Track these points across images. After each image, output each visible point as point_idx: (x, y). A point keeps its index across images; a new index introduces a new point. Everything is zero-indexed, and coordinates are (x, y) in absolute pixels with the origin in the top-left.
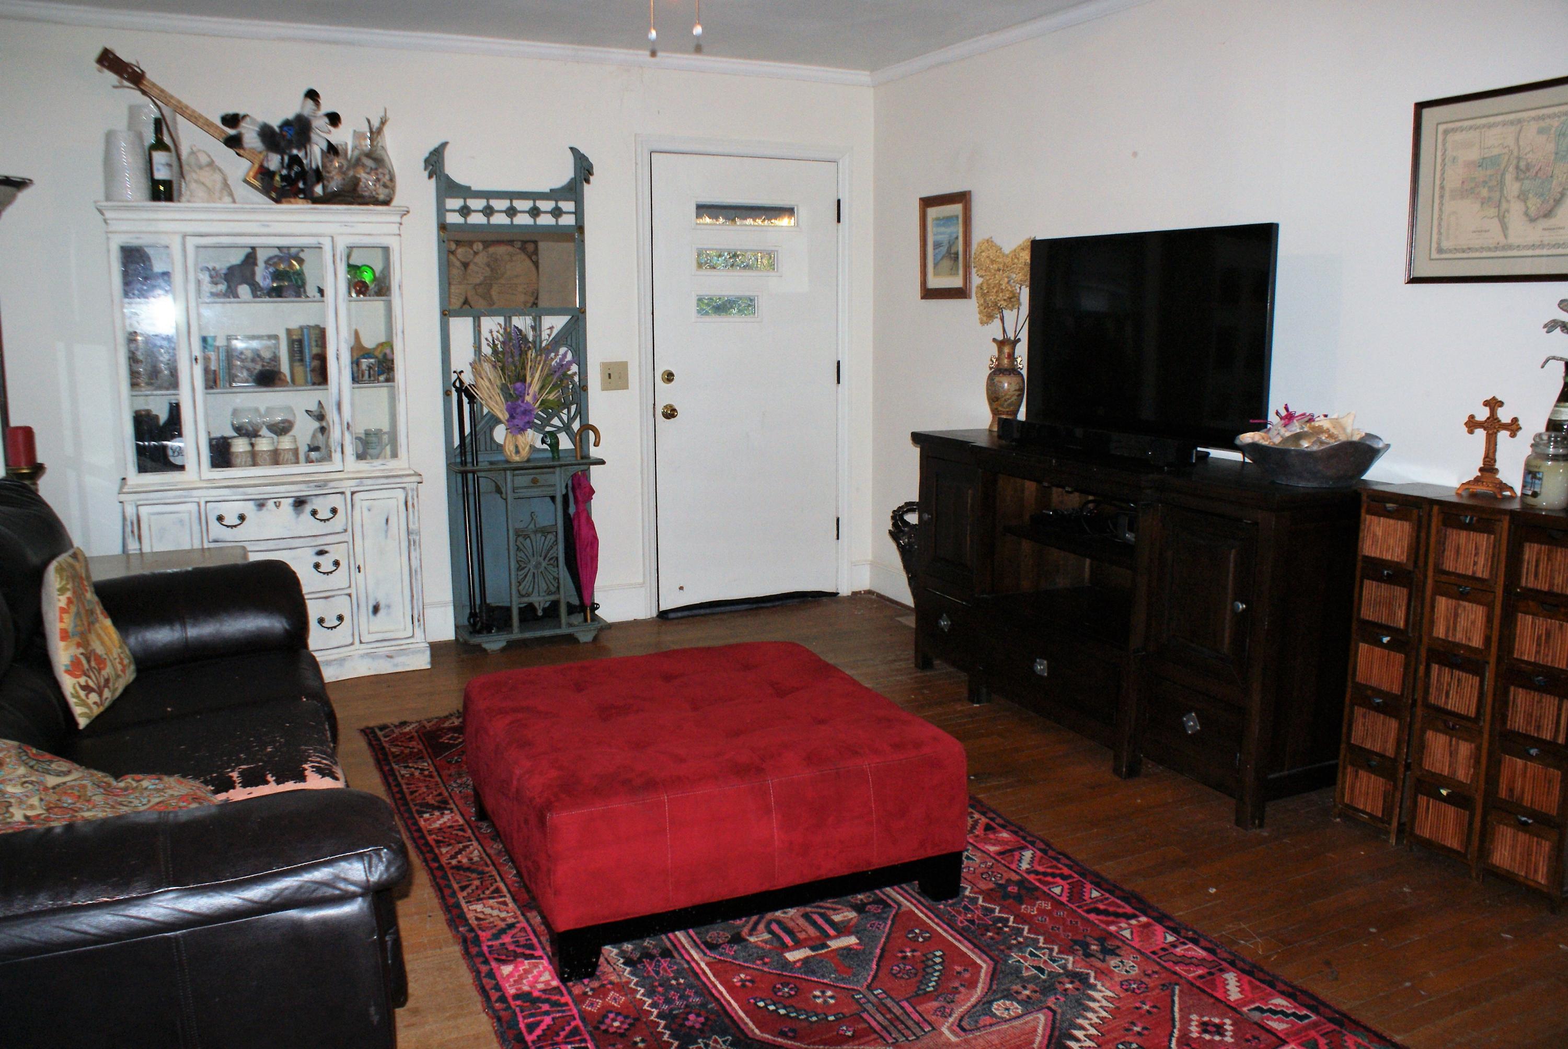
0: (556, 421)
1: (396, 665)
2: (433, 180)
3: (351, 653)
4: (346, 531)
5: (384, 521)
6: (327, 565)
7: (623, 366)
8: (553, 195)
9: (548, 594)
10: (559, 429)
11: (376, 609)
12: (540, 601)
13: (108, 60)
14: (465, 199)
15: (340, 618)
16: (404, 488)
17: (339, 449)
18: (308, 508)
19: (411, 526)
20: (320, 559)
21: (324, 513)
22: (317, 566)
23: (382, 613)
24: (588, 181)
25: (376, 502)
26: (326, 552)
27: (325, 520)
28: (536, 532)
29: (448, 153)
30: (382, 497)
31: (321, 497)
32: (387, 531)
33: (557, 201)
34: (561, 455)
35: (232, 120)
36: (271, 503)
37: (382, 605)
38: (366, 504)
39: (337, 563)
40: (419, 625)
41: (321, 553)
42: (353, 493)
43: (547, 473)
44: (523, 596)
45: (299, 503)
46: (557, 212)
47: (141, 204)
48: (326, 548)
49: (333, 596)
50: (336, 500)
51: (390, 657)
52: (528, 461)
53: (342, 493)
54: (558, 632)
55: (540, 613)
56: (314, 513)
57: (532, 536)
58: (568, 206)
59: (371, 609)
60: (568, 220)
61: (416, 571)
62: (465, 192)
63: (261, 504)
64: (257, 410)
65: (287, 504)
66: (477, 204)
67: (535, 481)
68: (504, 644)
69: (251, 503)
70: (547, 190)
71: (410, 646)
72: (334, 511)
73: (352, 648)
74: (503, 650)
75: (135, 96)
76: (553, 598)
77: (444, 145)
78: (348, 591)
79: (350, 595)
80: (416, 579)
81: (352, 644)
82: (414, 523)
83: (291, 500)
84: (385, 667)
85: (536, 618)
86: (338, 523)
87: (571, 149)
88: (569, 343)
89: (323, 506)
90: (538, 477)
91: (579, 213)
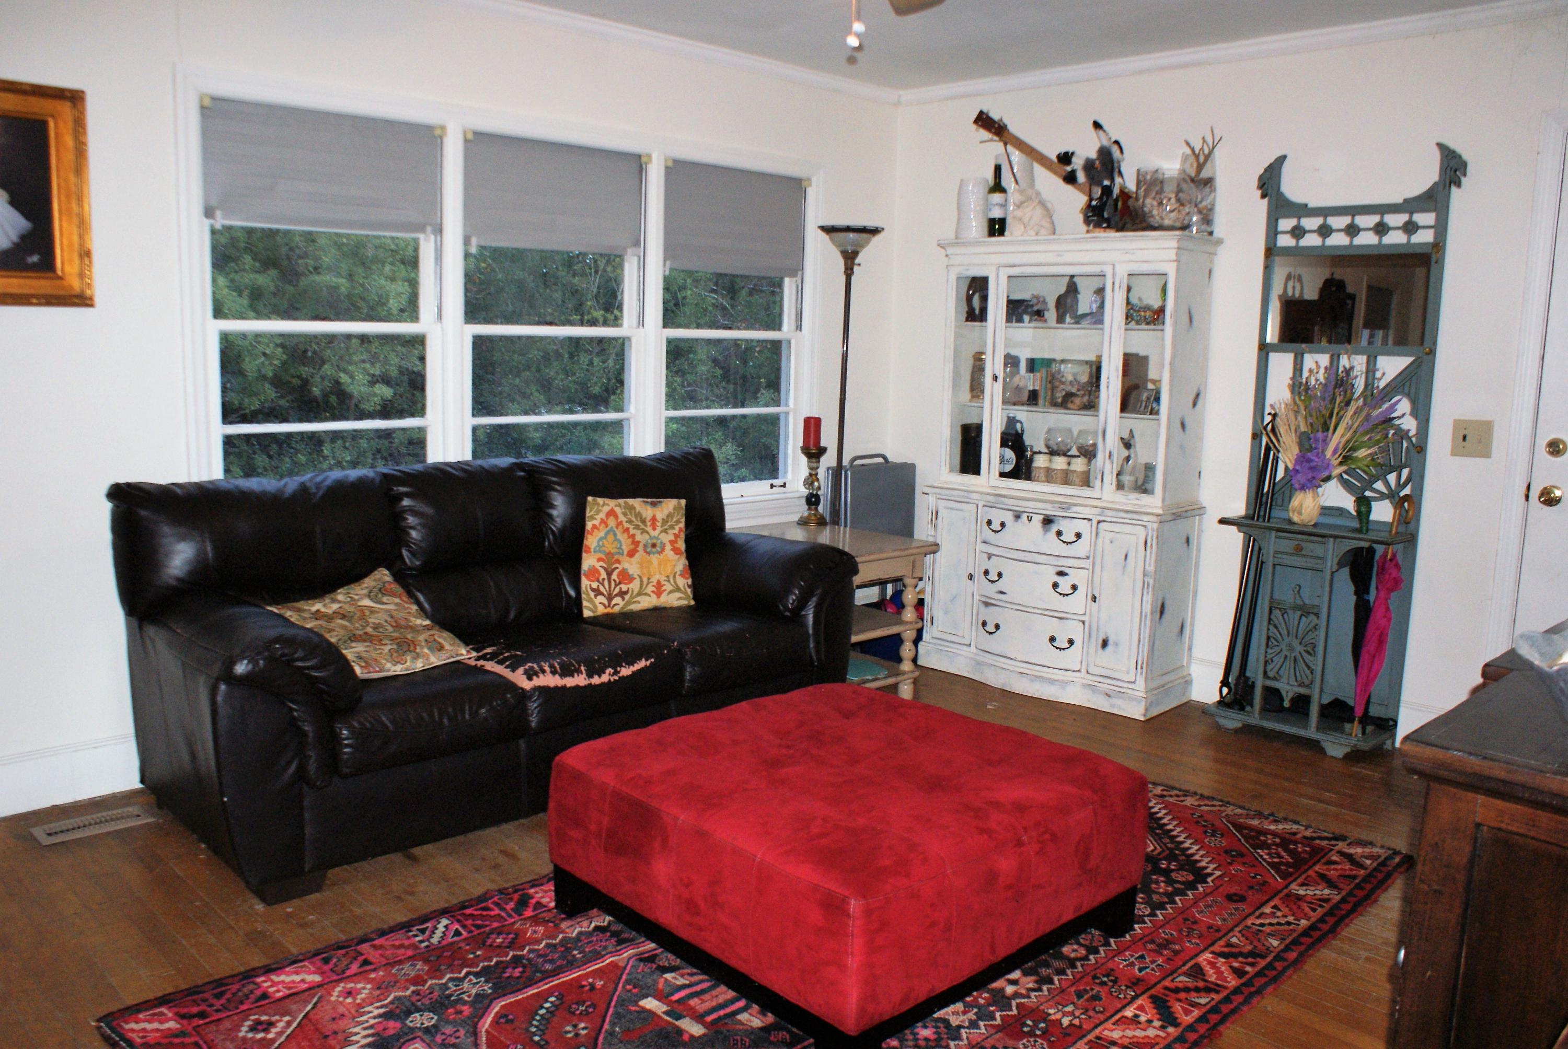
0: (1379, 485)
1: (1113, 706)
2: (1266, 200)
3: (1074, 679)
4: (1088, 558)
5: (1123, 557)
6: (1065, 587)
7: (1486, 428)
8: (1410, 205)
9: (1300, 685)
10: (1382, 496)
11: (1105, 644)
12: (1288, 689)
13: (984, 120)
14: (1299, 218)
15: (1071, 642)
16: (1145, 526)
17: (1100, 477)
18: (1054, 528)
19: (1147, 567)
20: (1060, 579)
21: (1069, 536)
22: (1055, 585)
23: (1110, 648)
24: (1459, 185)
25: (1118, 535)
26: (1066, 574)
27: (1068, 543)
28: (1295, 608)
29: (1286, 169)
30: (1125, 531)
31: (1068, 520)
32: (1125, 567)
33: (1411, 213)
34: (1371, 527)
35: (1065, 158)
36: (1024, 516)
37: (1111, 642)
38: (1110, 535)
39: (1074, 587)
40: (1142, 673)
41: (1061, 574)
42: (1099, 522)
43: (1316, 542)
44: (1268, 678)
45: (1048, 521)
46: (1410, 228)
47: (981, 240)
48: (1066, 570)
49: (1067, 619)
50: (1083, 527)
51: (1109, 696)
52: (1315, 525)
53: (1090, 520)
54: (1302, 732)
55: (1286, 704)
56: (1059, 533)
57: (1290, 612)
58: (1426, 218)
59: (1100, 642)
60: (1424, 237)
61: (1146, 616)
62: (1303, 210)
63: (1017, 517)
64: (1070, 431)
65: (1038, 519)
66: (1311, 223)
67: (1299, 549)
68: (1239, 725)
69: (1010, 513)
70: (1400, 201)
71: (1130, 692)
72: (1078, 535)
73: (1078, 674)
74: (1236, 731)
75: (997, 147)
76: (1303, 691)
77: (1282, 158)
78: (1082, 618)
79: (1083, 622)
80: (1145, 624)
81: (1079, 671)
82: (1150, 565)
83: (1041, 517)
84: (1102, 704)
85: (1282, 709)
86: (1082, 547)
87: (1440, 146)
88: (1406, 390)
89: (1069, 529)
90: (1304, 544)
91: (1441, 228)
